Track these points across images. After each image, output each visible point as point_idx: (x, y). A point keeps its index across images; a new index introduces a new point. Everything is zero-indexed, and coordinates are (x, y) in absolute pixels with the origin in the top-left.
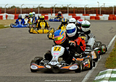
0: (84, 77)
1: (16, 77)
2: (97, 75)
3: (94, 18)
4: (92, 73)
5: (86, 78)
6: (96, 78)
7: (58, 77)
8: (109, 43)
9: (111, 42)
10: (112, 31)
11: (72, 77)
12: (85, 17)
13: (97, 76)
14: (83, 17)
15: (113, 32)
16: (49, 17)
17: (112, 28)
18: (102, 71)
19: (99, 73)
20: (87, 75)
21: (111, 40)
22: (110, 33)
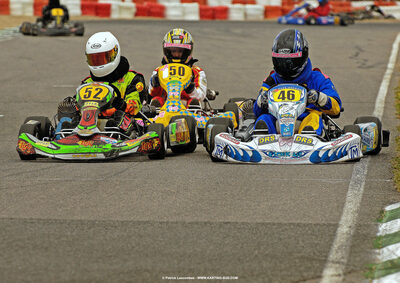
0: (336, 226)
1: (93, 224)
2: (381, 217)
3: (280, 12)
4: (357, 212)
5: (344, 229)
6: (380, 229)
7: (243, 223)
8: (374, 103)
9: (378, 100)
10: (366, 60)
11: (293, 224)
12: (245, 9)
13: (380, 220)
14: (240, 9)
15: (369, 64)
16: (113, 7)
17: (360, 50)
18: (391, 203)
19: (382, 212)
20: (343, 218)
21: (376, 95)
22: (359, 67)
